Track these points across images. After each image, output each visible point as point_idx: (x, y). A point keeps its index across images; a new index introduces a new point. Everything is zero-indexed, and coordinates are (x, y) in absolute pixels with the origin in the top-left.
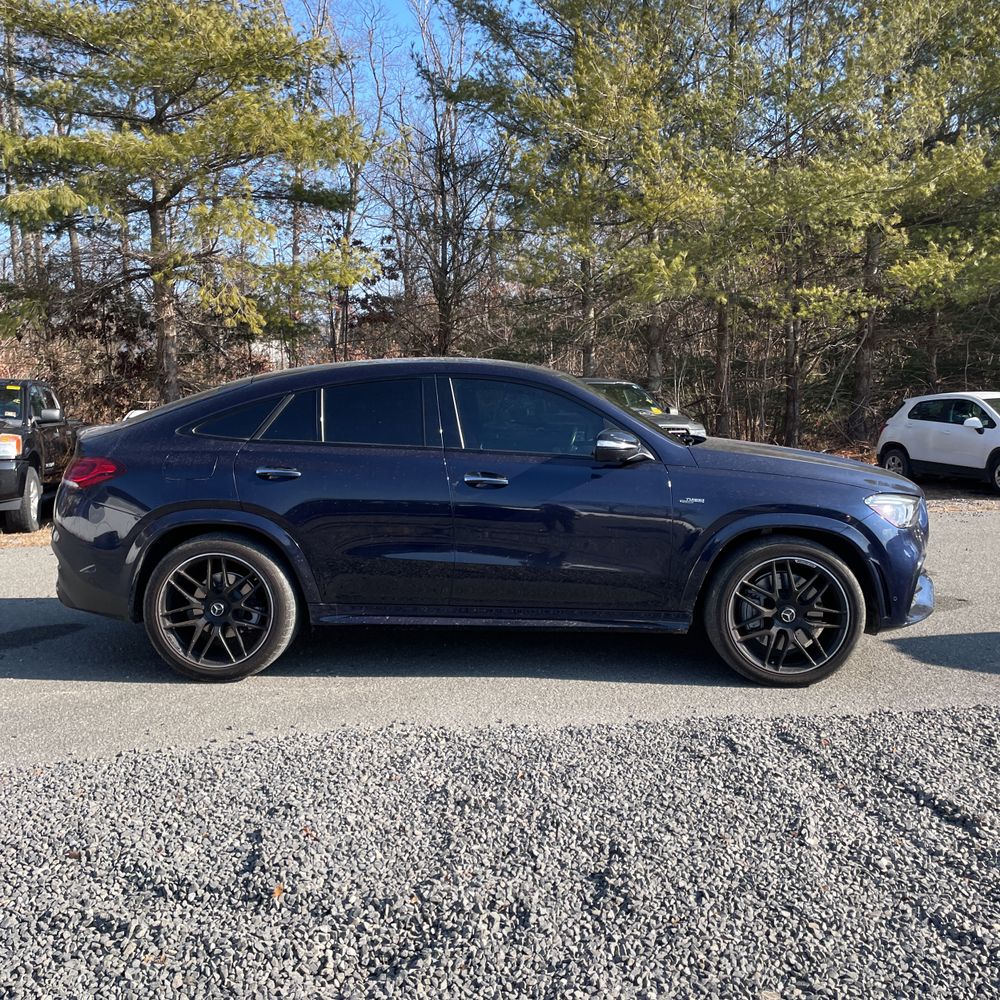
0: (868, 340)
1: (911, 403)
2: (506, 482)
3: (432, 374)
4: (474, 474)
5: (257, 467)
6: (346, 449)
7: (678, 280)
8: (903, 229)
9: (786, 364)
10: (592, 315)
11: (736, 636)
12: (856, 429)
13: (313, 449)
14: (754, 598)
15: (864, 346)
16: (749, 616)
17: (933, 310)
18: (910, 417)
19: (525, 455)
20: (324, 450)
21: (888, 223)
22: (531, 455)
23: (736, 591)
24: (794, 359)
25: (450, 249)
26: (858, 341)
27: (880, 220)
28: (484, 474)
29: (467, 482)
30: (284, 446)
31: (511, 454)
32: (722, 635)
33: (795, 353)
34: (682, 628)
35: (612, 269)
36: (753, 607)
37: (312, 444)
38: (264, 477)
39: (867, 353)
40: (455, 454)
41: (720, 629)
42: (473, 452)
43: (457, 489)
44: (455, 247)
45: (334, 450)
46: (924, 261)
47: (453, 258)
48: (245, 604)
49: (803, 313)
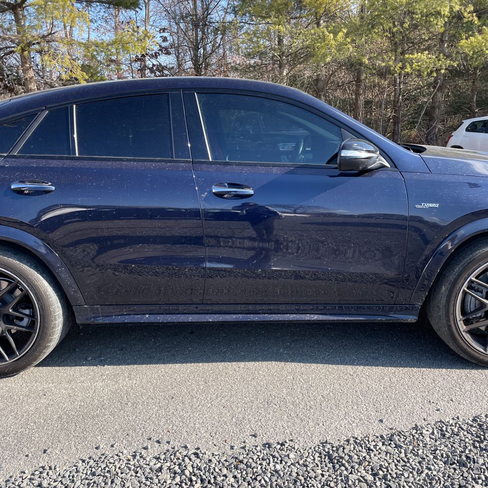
0: (440, 86)
1: (467, 123)
2: (251, 192)
3: (178, 89)
4: (221, 185)
5: (12, 182)
6: (99, 162)
7: (340, 47)
8: (474, 14)
9: (394, 101)
10: (285, 74)
11: (462, 327)
12: (431, 139)
13: (68, 163)
14: (477, 291)
15: (438, 90)
16: (473, 309)
17: (476, 69)
18: (466, 131)
19: (268, 165)
20: (78, 164)
21: (465, 10)
22: (274, 166)
23: (464, 287)
24: (399, 99)
25: (200, 33)
26: (434, 87)
27: (461, 9)
28: (231, 185)
29: (215, 194)
30: (40, 161)
31: (255, 165)
32: (450, 327)
33: (400, 94)
34: (412, 319)
35: (298, 43)
36: (476, 299)
37: (67, 158)
38: (19, 192)
39: (439, 95)
40: (204, 166)
41: (448, 321)
42: (220, 164)
43: (206, 199)
44: (203, 33)
45: (86, 164)
46: (480, 38)
47: (202, 39)
48: (14, 309)
49: (408, 70)
